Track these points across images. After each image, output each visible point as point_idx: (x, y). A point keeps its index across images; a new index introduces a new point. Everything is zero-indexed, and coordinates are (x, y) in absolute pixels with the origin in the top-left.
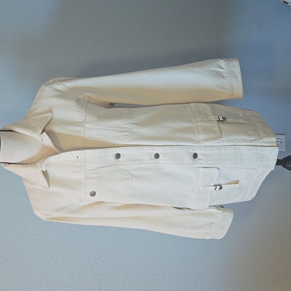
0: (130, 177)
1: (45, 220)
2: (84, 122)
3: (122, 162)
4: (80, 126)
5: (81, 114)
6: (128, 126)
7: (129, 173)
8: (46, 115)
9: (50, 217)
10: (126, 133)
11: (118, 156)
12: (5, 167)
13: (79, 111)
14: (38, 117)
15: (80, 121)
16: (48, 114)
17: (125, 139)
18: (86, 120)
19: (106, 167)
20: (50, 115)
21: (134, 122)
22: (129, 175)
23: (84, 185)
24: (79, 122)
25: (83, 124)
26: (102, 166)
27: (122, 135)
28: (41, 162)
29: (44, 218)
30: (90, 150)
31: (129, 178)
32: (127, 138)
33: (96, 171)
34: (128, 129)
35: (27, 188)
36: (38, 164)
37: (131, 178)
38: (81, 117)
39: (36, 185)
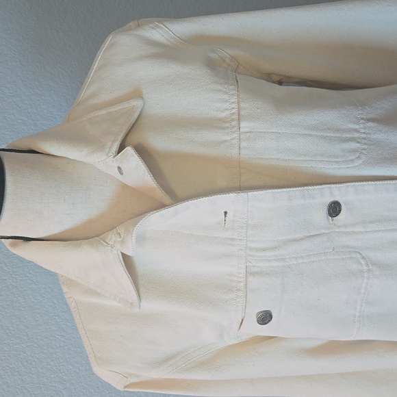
0: (365, 268)
1: (120, 388)
2: (235, 117)
3: (345, 226)
4: (224, 128)
5: (225, 97)
6: (357, 127)
7: (363, 258)
8: (126, 105)
9: (135, 380)
10: (354, 145)
11: (334, 209)
12: (14, 251)
13: (220, 91)
14: (104, 112)
15: (223, 115)
16: (133, 103)
17: (352, 161)
18: (242, 112)
19: (302, 239)
20: (138, 104)
21: (371, 116)
22: (362, 262)
23: (240, 294)
24: (220, 119)
25: (235, 123)
26: (293, 237)
27: (343, 150)
28: (121, 229)
29: (118, 383)
30: (264, 192)
31: (362, 271)
32: (358, 158)
33: (277, 253)
34: (357, 135)
35: (72, 305)
36: (112, 237)
37: (369, 271)
38: (226, 105)
39: (99, 295)
